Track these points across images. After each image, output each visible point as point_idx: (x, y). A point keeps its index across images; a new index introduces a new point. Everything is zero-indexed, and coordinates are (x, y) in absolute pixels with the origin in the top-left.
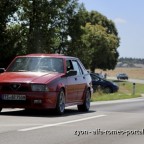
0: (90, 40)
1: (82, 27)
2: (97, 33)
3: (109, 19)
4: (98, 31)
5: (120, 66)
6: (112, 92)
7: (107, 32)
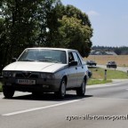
0: (66, 31)
1: (59, 20)
4: (73, 22)
5: (94, 54)
7: (81, 23)
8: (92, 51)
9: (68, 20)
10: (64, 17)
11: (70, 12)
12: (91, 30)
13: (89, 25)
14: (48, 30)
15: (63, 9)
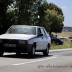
0: (49, 18)
1: (45, 11)
3: (59, 7)
4: (53, 13)
5: (64, 31)
6: (60, 44)
7: (58, 14)
8: (64, 29)
9: (50, 11)
10: (48, 10)
11: (52, 7)
12: (63, 17)
13: (62, 15)
14: (39, 17)
15: (48, 5)
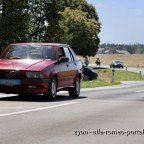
2: (77, 18)
7: (87, 17)
9: (71, 13)
11: (74, 3)
14: (46, 24)
